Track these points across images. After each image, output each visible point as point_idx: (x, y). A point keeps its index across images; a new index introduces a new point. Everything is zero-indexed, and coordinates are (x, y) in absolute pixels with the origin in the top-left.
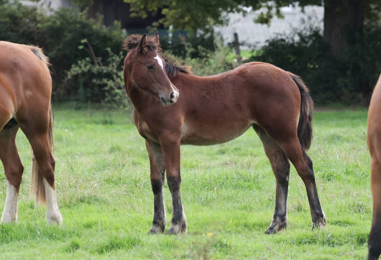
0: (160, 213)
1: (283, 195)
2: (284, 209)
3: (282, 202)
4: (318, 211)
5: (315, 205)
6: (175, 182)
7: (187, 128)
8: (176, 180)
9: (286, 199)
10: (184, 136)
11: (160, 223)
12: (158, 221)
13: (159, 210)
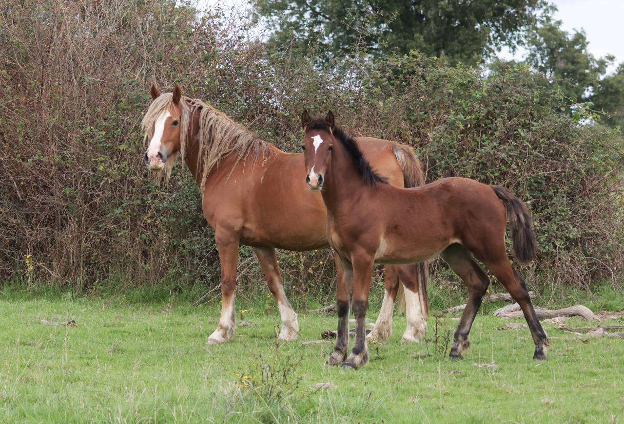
0: (344, 339)
1: (472, 315)
2: (468, 328)
3: (468, 322)
4: (539, 332)
5: (536, 326)
6: (363, 307)
7: (386, 246)
8: (364, 305)
9: (473, 319)
10: (382, 256)
11: (343, 350)
12: (341, 347)
13: (343, 336)
